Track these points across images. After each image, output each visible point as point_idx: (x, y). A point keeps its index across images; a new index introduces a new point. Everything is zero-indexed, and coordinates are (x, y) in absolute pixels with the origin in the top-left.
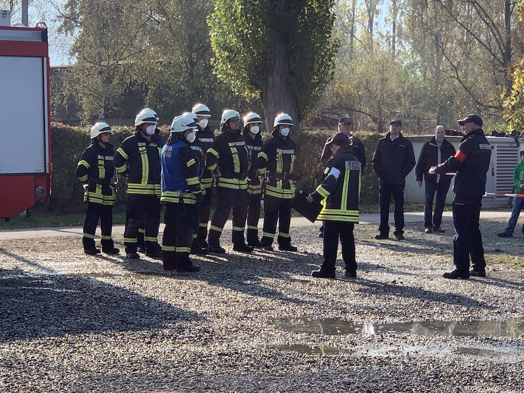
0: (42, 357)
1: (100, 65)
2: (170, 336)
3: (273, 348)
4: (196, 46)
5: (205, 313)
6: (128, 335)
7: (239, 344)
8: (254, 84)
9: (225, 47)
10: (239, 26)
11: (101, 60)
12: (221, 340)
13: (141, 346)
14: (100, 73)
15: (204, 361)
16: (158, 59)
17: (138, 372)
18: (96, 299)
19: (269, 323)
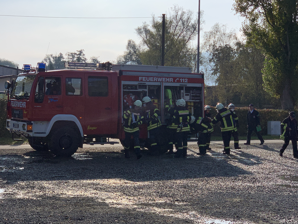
0: (196, 185)
1: (225, 86)
2: (241, 180)
3: (277, 185)
4: (259, 80)
5: (255, 172)
6: (226, 178)
7: (265, 183)
8: (278, 93)
9: (268, 80)
10: (273, 73)
11: (226, 84)
12: (259, 182)
13: (231, 183)
14: (225, 89)
15: (252, 189)
16: (245, 84)
17: (228, 191)
18: (217, 166)
19: (277, 177)
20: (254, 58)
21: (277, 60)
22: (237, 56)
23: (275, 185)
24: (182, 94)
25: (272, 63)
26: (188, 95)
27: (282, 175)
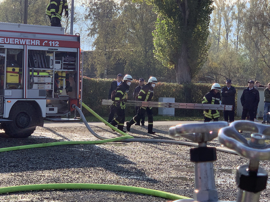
1: (105, 51)
3: (171, 178)
4: (148, 44)
5: (143, 162)
7: (156, 176)
8: (172, 62)
9: (160, 45)
10: (166, 36)
11: (106, 49)
12: (149, 174)
13: (114, 175)
14: (105, 54)
15: (140, 183)
16: (131, 49)
18: (96, 154)
19: (170, 167)
20: (142, 17)
21: (172, 20)
22: (121, 13)
23: (168, 178)
24: (51, 62)
25: (166, 24)
26: (59, 63)
27: (176, 166)
